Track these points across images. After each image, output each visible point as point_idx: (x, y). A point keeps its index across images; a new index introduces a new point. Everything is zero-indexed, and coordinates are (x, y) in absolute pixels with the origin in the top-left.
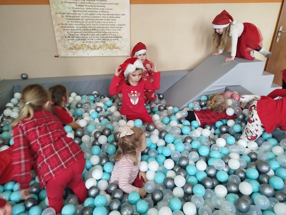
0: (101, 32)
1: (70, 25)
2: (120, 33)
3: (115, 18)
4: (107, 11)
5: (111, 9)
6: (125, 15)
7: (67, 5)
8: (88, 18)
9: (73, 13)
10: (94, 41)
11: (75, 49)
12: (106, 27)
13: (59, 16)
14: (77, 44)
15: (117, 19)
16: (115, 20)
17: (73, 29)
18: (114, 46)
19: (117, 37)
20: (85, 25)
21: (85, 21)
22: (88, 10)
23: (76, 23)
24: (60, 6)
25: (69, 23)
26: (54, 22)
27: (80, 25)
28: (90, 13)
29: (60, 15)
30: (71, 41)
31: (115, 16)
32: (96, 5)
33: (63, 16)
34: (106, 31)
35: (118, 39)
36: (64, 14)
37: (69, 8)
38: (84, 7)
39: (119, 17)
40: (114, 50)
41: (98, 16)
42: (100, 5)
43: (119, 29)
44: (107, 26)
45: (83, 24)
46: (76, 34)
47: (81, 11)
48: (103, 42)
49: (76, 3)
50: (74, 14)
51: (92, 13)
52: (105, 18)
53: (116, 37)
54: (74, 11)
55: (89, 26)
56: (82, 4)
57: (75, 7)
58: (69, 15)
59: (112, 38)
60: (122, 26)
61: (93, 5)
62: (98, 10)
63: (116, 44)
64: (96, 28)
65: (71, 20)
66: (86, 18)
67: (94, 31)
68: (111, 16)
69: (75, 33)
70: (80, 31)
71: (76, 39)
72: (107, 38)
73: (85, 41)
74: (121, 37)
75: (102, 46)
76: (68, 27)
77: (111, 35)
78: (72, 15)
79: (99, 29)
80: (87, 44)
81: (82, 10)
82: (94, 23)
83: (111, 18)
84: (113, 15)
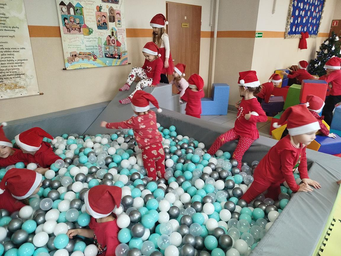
2: (22, 70)
3: (12, 53)
5: (6, 43)
6: (25, 49)
12: (2, 64)
15: (15, 53)
16: (13, 55)
18: (16, 86)
19: (19, 75)
31: (13, 50)
34: (2, 68)
35: (19, 77)
40: (17, 90)
43: (20, 64)
44: (3, 62)
59: (12, 76)
60: (23, 62)
63: (18, 82)
68: (7, 50)
72: (4, 77)
74: (23, 74)
77: (10, 72)
83: (6, 53)
84: (10, 49)
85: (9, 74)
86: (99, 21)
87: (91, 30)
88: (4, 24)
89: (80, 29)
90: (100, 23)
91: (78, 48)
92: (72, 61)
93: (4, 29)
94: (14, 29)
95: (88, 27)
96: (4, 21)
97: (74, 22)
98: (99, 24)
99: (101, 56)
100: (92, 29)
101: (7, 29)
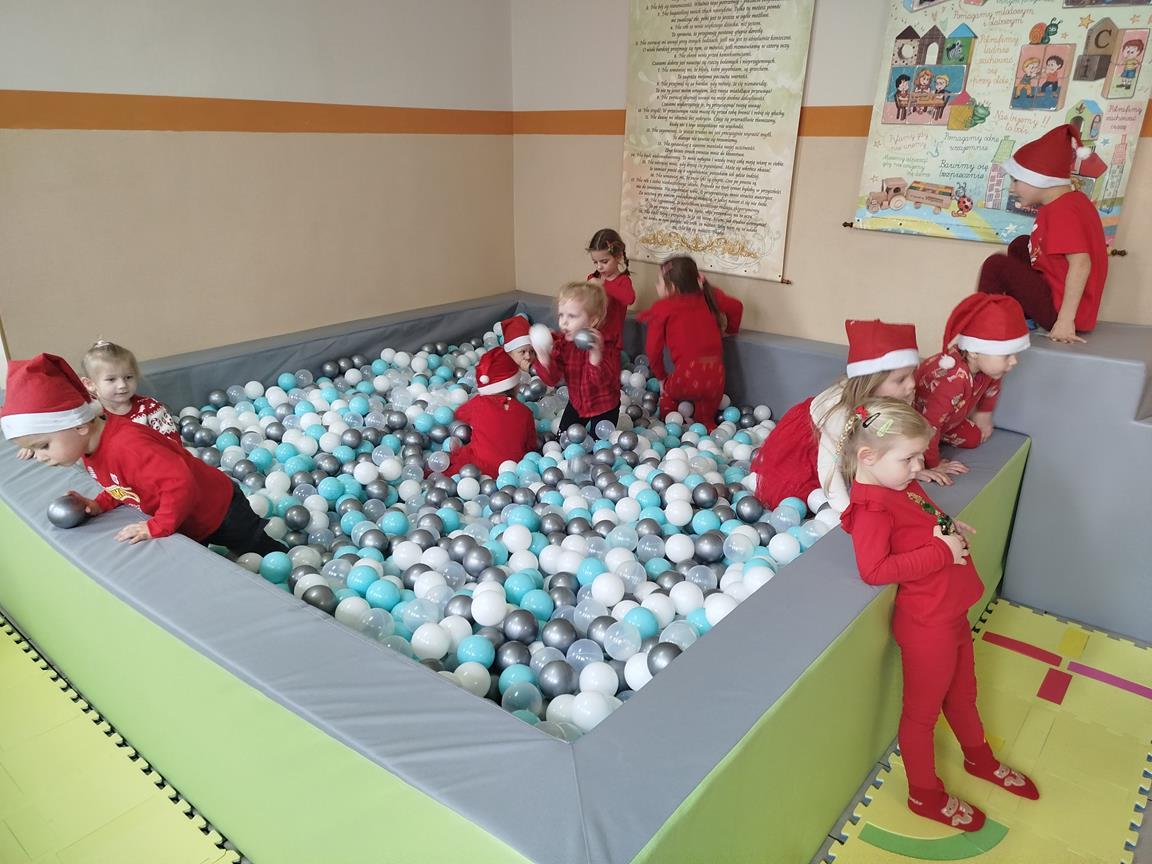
0: (716, 207)
1: (654, 182)
2: (764, 214)
3: (756, 173)
4: (740, 152)
5: (751, 149)
6: (782, 165)
7: (656, 135)
8: (693, 169)
9: (664, 154)
10: (697, 228)
11: (654, 243)
12: (731, 195)
13: (637, 160)
14: (661, 232)
15: (761, 174)
16: (757, 177)
17: (658, 191)
18: (743, 248)
19: (754, 225)
20: (684, 185)
21: (686, 174)
22: (696, 149)
23: (667, 180)
24: (644, 139)
25: (653, 179)
26: (625, 174)
27: (674, 183)
28: (700, 156)
29: (639, 158)
30: (649, 223)
31: (757, 166)
32: (717, 137)
33: (644, 162)
34: (729, 204)
35: (754, 230)
36: (647, 156)
37: (660, 144)
38: (691, 142)
39: (768, 171)
40: (742, 259)
41: (718, 163)
42: (725, 137)
43: (763, 201)
44: (734, 192)
45: (682, 181)
46: (663, 205)
47: (681, 151)
48: (718, 234)
49: (675, 131)
50: (666, 157)
51: (706, 156)
52: (732, 171)
53: (752, 224)
54: (667, 150)
55: (692, 188)
56: (686, 135)
57: (671, 141)
58: (656, 160)
59: (741, 226)
60: (770, 195)
61: (710, 137)
62: (720, 151)
63: (748, 242)
64: (707, 196)
65: (658, 172)
66: (688, 169)
67: (701, 202)
68: (749, 166)
69: (661, 202)
70: (671, 199)
71: (660, 217)
72: (729, 224)
73: (679, 225)
74: (764, 225)
75: (715, 244)
76: (649, 187)
77: (741, 216)
78: (661, 160)
79: (714, 197)
80: (681, 233)
81: (684, 149)
82: (704, 182)
83: (746, 172)
84: (754, 163)
85: (738, 219)
86: (1027, 79)
87: (981, 111)
88: (759, 106)
89: (940, 108)
90: (1028, 87)
91: (914, 167)
92: (882, 204)
93: (755, 117)
94: (774, 117)
95: (974, 101)
96: (760, 99)
97: (928, 86)
98: (1024, 90)
99: (990, 204)
100: (986, 109)
101: (760, 117)
